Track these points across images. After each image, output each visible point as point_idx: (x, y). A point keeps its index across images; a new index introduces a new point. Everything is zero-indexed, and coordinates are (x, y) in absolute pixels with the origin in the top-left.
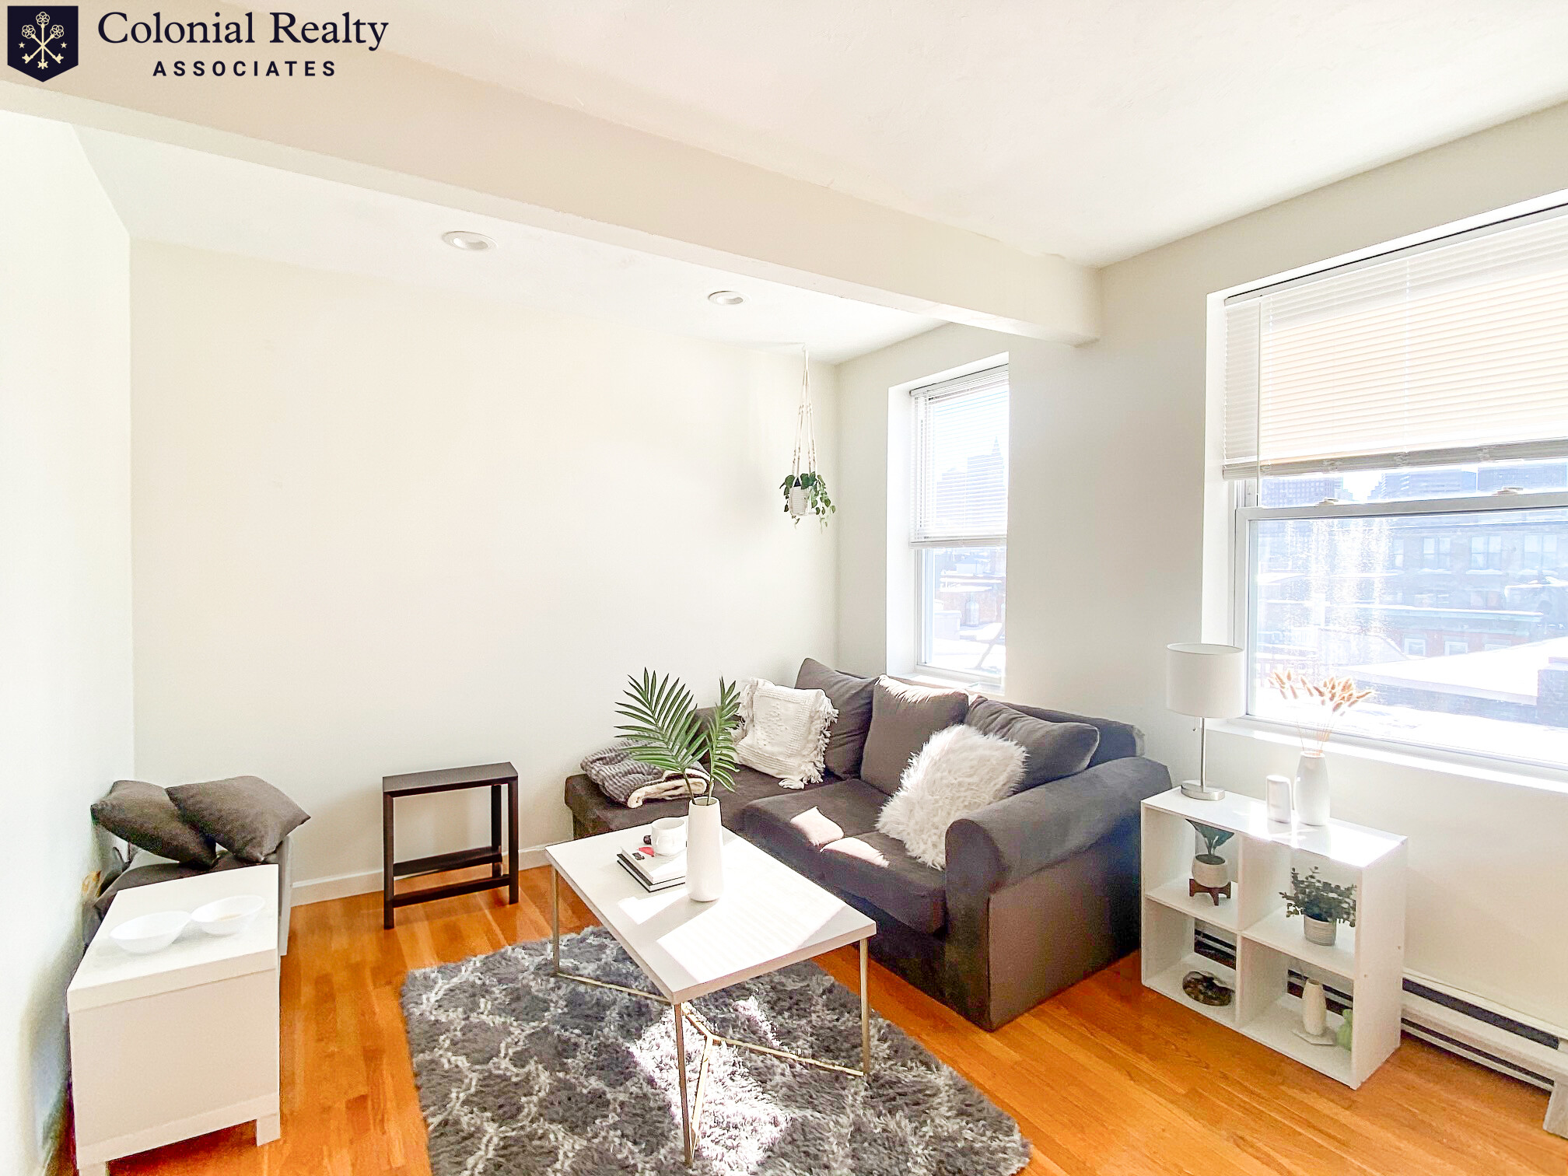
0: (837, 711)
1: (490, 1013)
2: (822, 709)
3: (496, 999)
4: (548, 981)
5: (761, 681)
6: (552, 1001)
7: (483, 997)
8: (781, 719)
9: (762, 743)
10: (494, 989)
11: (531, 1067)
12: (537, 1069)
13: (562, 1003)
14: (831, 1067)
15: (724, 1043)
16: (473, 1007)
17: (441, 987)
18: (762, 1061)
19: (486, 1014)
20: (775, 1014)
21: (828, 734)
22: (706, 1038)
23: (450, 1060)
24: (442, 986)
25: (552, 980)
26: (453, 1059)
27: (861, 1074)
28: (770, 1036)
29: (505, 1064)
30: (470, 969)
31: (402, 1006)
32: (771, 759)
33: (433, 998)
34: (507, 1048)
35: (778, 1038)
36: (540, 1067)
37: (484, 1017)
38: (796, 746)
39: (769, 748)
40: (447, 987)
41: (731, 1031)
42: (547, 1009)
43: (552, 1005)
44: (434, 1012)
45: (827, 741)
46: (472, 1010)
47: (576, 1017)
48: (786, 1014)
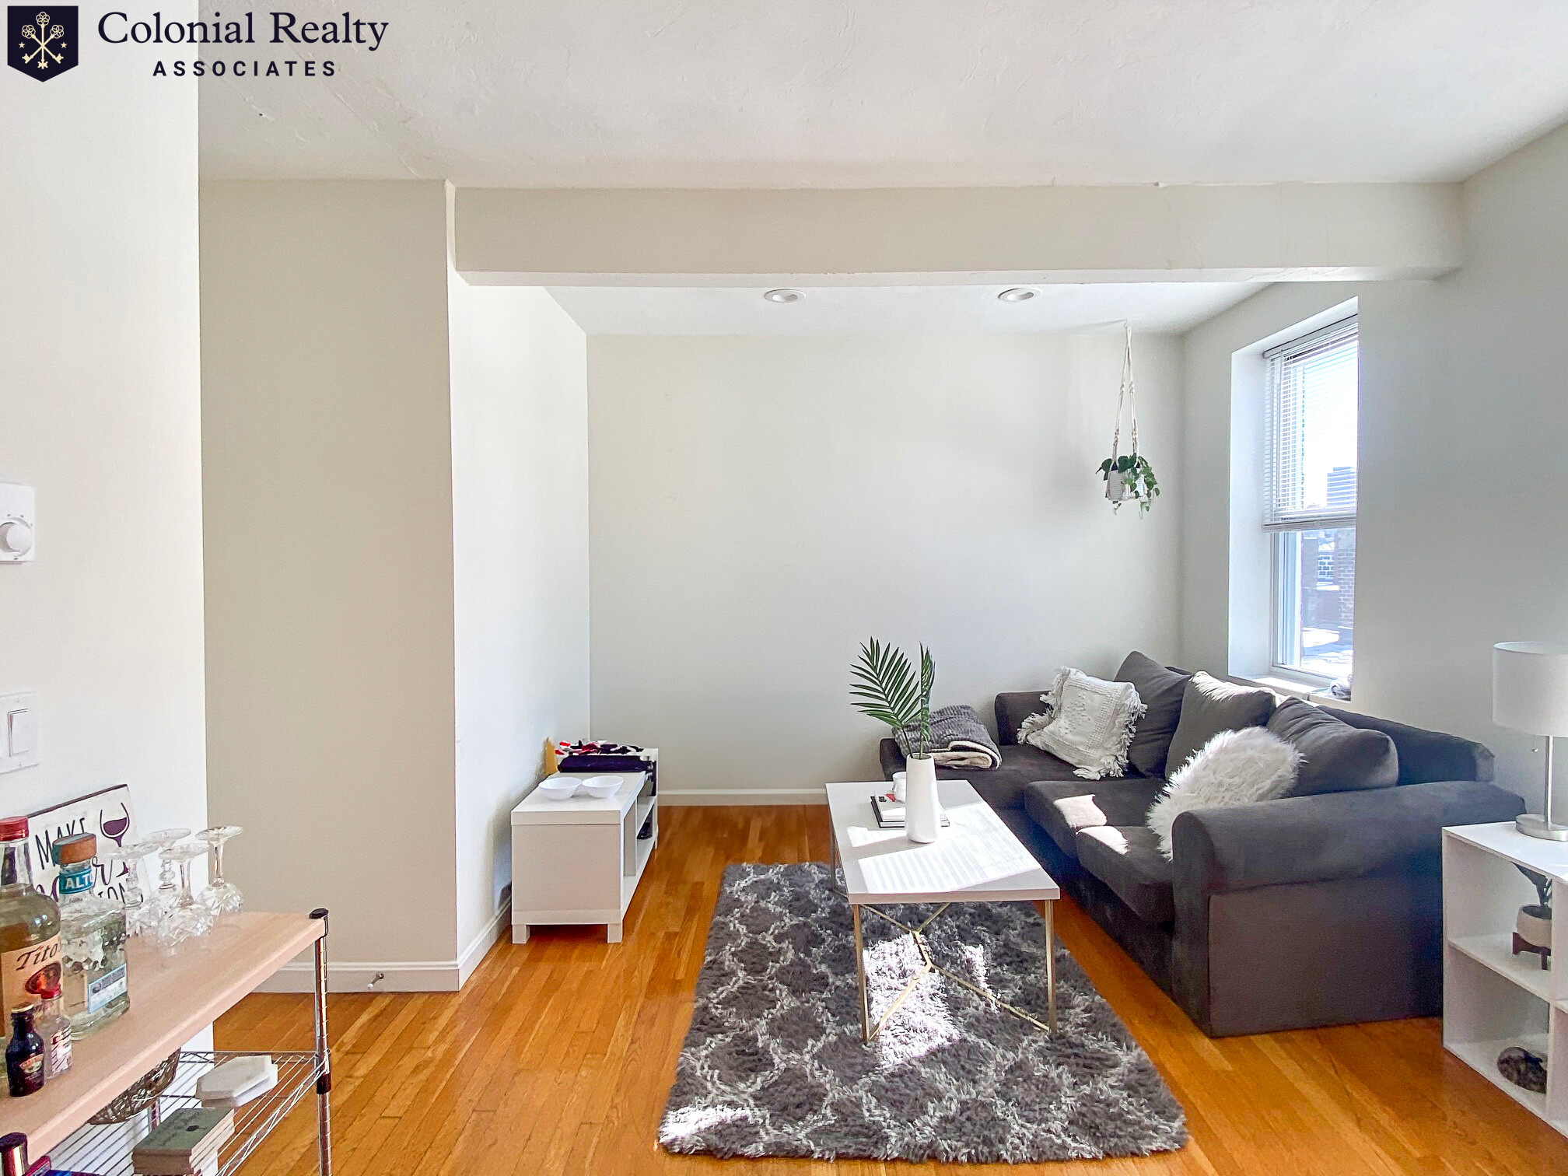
0: (1146, 706)
1: (775, 903)
2: (1127, 702)
3: (782, 895)
4: (824, 893)
5: (1073, 670)
6: (820, 907)
7: (775, 892)
8: (1084, 710)
9: (1063, 731)
10: (785, 888)
11: (784, 945)
12: (788, 947)
13: (827, 910)
14: (1024, 1016)
15: (937, 971)
16: (765, 896)
17: (750, 879)
18: (964, 994)
19: (771, 905)
20: (995, 964)
21: (1134, 729)
22: (926, 964)
23: (735, 925)
24: (752, 878)
25: (827, 892)
26: (738, 925)
27: (1047, 1028)
28: (982, 979)
29: (770, 938)
30: (775, 872)
31: (721, 885)
32: (1071, 748)
33: (743, 884)
34: (774, 929)
35: (987, 982)
36: (791, 946)
37: (770, 905)
38: (1098, 738)
39: (1070, 737)
40: (755, 879)
41: (948, 965)
42: (815, 912)
43: (820, 909)
44: (739, 893)
45: (1132, 736)
46: (763, 899)
47: (834, 922)
48: (1005, 967)
